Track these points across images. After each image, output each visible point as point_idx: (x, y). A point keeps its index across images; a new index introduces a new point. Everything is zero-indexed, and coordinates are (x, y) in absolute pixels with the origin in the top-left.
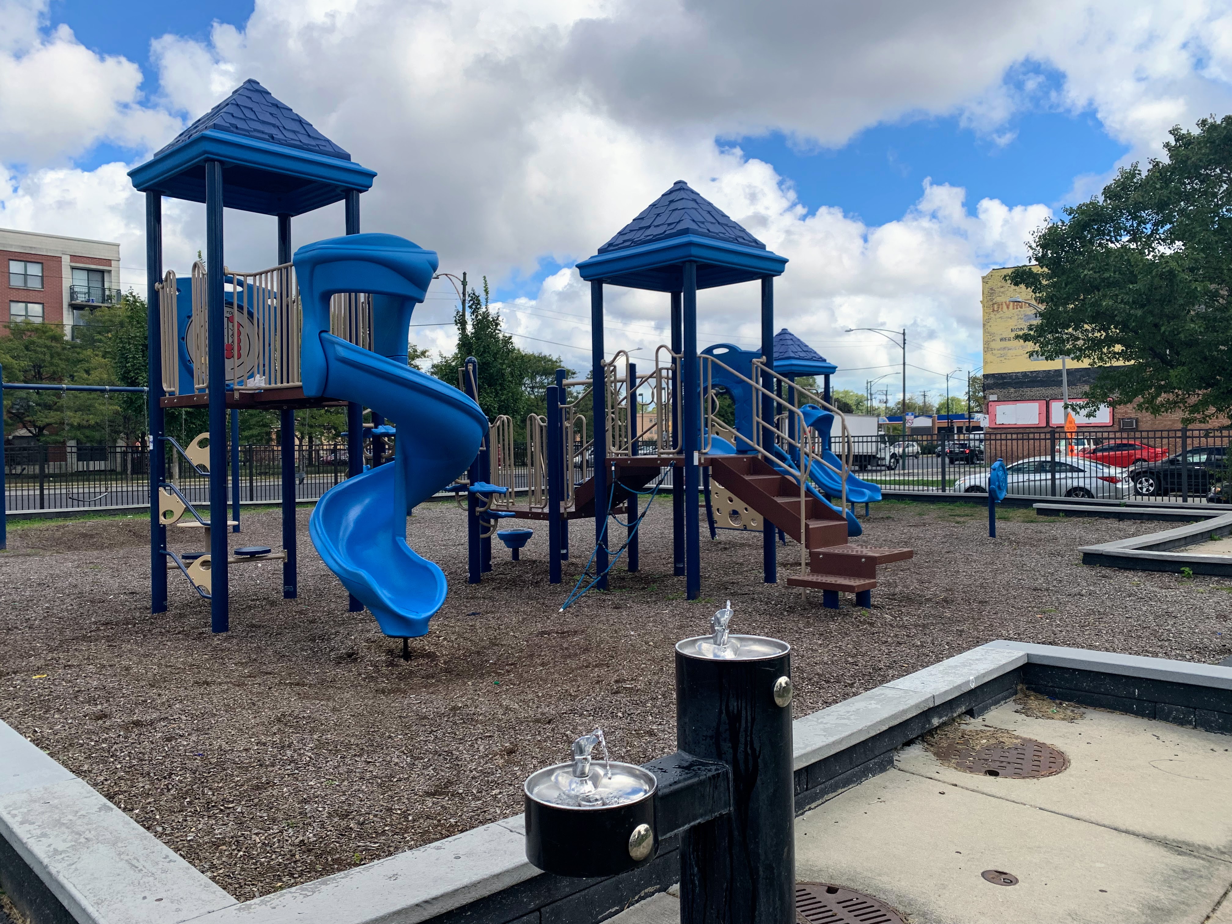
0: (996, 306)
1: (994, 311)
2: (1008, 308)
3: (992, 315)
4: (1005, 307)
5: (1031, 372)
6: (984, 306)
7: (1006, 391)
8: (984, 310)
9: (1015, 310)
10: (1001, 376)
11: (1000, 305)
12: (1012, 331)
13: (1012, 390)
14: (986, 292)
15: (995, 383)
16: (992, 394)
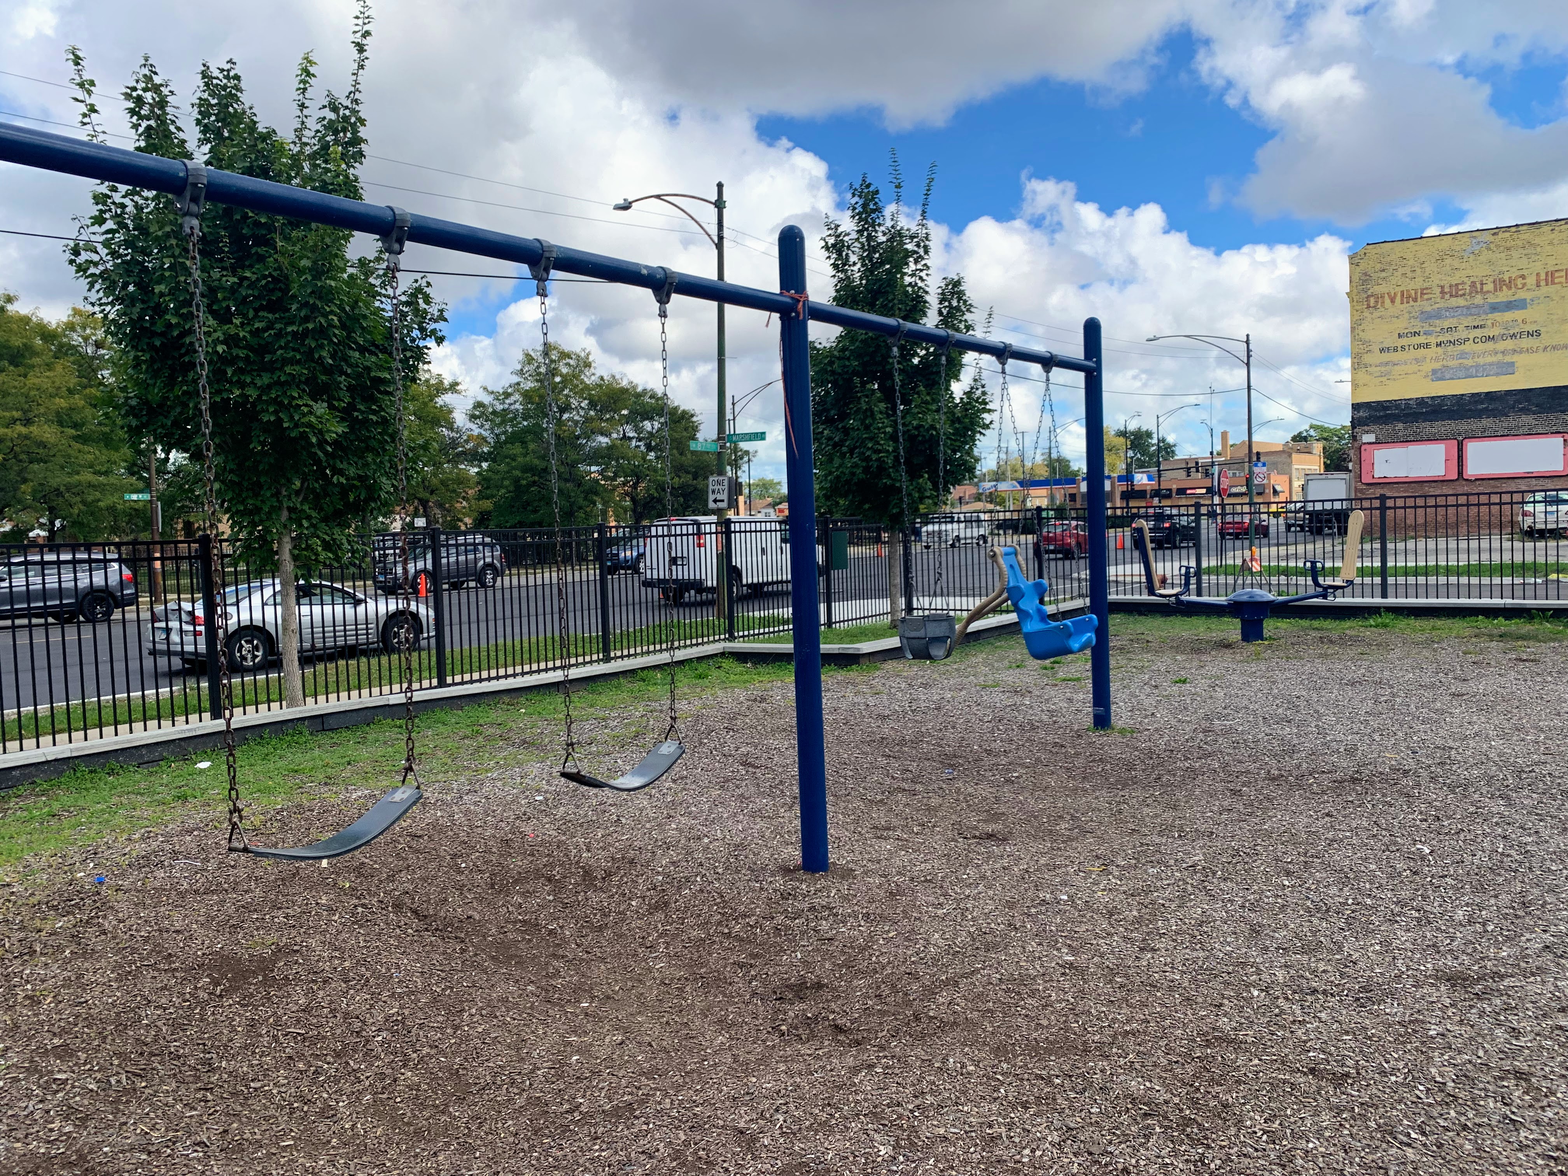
0: (1372, 300)
1: (1369, 307)
2: (1393, 301)
3: (1366, 314)
4: (1387, 301)
5: (1433, 398)
6: (1352, 301)
7: (1389, 427)
8: (1352, 307)
9: (1405, 305)
10: (1382, 406)
11: (1379, 298)
12: (1400, 336)
13: (1400, 426)
14: (1356, 278)
15: (1370, 416)
16: (1367, 432)
